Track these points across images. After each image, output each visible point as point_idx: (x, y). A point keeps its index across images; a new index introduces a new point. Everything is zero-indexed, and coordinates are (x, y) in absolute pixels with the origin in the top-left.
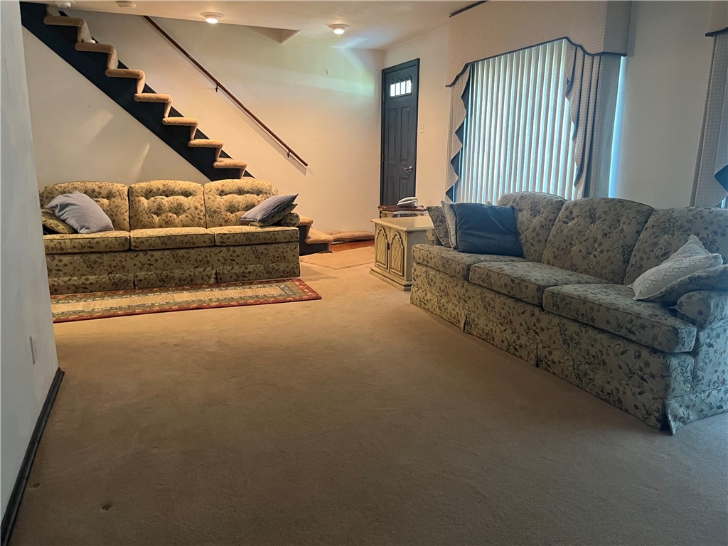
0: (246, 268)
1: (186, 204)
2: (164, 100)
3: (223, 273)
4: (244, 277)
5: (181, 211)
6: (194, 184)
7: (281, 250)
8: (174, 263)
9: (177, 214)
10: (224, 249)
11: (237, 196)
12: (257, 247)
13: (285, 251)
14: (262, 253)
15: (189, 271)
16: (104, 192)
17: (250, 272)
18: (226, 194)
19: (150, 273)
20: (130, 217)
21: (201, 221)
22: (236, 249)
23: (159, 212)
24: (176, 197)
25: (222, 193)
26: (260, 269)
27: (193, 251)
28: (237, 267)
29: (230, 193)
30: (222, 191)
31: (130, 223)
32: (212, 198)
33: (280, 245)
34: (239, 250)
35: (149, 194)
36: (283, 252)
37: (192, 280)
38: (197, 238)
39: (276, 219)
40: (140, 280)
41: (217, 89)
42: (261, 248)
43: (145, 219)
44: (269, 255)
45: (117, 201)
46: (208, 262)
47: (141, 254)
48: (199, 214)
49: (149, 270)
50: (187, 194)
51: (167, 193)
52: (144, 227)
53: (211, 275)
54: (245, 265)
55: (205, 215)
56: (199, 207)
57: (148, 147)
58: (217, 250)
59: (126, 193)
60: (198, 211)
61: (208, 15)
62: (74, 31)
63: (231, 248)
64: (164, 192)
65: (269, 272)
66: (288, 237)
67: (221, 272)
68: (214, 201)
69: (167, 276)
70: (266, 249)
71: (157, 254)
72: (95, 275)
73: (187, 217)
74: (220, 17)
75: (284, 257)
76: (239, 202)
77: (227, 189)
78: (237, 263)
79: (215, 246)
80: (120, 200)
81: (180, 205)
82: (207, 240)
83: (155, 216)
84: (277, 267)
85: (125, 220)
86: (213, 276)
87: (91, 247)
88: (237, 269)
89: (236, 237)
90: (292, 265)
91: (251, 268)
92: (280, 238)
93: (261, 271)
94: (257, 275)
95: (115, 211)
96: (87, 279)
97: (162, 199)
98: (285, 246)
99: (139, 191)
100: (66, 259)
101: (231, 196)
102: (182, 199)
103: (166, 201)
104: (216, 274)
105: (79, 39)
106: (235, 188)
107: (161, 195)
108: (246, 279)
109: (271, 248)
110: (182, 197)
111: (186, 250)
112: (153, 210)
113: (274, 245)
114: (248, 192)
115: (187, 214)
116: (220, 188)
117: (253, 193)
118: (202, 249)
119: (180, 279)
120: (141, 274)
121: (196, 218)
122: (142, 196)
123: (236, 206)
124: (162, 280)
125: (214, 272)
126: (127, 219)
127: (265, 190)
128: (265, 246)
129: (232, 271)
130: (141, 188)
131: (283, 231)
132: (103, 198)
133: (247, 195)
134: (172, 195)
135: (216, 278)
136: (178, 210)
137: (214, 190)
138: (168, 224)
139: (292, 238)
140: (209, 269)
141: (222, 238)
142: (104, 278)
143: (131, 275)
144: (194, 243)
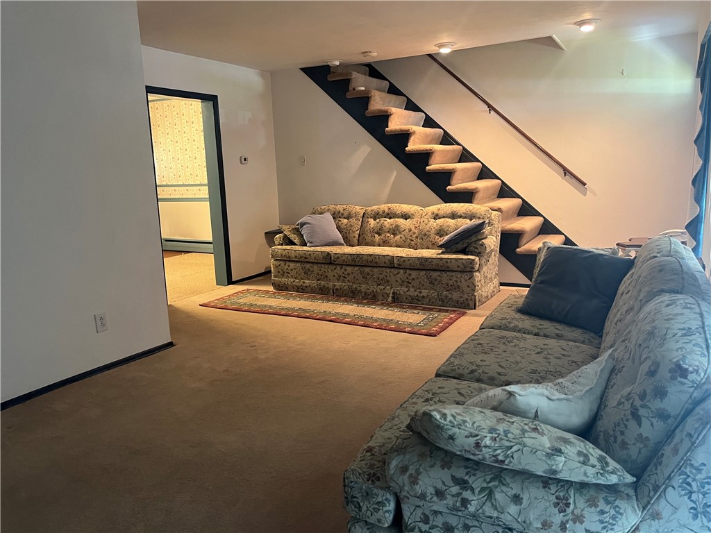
0: (420, 292)
1: (403, 226)
2: (406, 131)
3: (400, 294)
4: (418, 300)
5: (398, 232)
6: (416, 207)
7: (454, 279)
8: (361, 278)
9: (395, 235)
10: (402, 271)
11: (450, 220)
12: (432, 273)
13: (458, 280)
14: (436, 280)
15: (373, 287)
16: (346, 214)
17: (423, 297)
18: (440, 218)
19: (344, 284)
20: (359, 235)
21: (412, 242)
22: (412, 272)
23: (381, 232)
24: (396, 219)
25: (436, 217)
26: (433, 295)
27: (376, 270)
28: (412, 290)
29: (444, 217)
30: (437, 215)
31: (358, 240)
32: (426, 221)
33: (453, 274)
34: (414, 273)
35: (376, 216)
36: (457, 281)
37: (374, 296)
38: (379, 258)
39: (460, 246)
40: (337, 289)
41: (490, 110)
42: (435, 274)
43: (369, 238)
44: (443, 282)
45: (353, 221)
46: (388, 281)
47: (339, 267)
48: (411, 236)
49: (343, 282)
50: (406, 217)
51: (390, 215)
52: (367, 244)
53: (389, 293)
54: (420, 288)
55: (417, 237)
56: (413, 229)
57: (395, 174)
58: (395, 271)
59: (362, 215)
60: (411, 233)
61: (441, 46)
62: (346, 83)
63: (408, 271)
64: (388, 214)
65: (441, 300)
66: (462, 266)
67: (398, 292)
68: (426, 225)
69: (356, 289)
70: (438, 276)
71: (349, 269)
72: (309, 280)
73: (401, 238)
74: (452, 46)
75: (459, 287)
76: (449, 226)
77: (441, 213)
78: (413, 286)
79: (394, 267)
80: (354, 221)
81: (397, 226)
82: (387, 261)
83: (376, 236)
84: (450, 296)
85: (354, 237)
86: (391, 295)
87: (306, 258)
88: (412, 292)
89: (410, 261)
90: (466, 296)
91: (425, 293)
92: (453, 266)
93: (434, 298)
94: (430, 300)
95: (349, 229)
96: (304, 282)
97: (385, 220)
98: (459, 275)
99: (370, 213)
100: (292, 265)
101: (442, 220)
102: (401, 221)
103: (388, 222)
104: (393, 293)
105: (351, 88)
106: (449, 212)
107: (385, 217)
108: (419, 303)
109: (444, 275)
110: (402, 220)
111: (371, 268)
112: (375, 231)
113: (448, 273)
114: (460, 217)
115: (401, 236)
116: (436, 212)
117: (465, 218)
118: (384, 269)
119: (366, 293)
120: (338, 284)
121: (408, 240)
122: (371, 218)
123: (445, 230)
124: (352, 292)
125: (392, 291)
126: (357, 236)
127: (478, 215)
128: (439, 273)
129: (408, 293)
130: (372, 210)
131: (456, 260)
132: (345, 218)
133: (459, 219)
134: (394, 217)
135: (393, 298)
136: (395, 231)
137: (430, 214)
138: (385, 243)
139: (465, 267)
140: (388, 287)
141: (399, 260)
142: (314, 283)
143: (331, 283)
144: (376, 263)
